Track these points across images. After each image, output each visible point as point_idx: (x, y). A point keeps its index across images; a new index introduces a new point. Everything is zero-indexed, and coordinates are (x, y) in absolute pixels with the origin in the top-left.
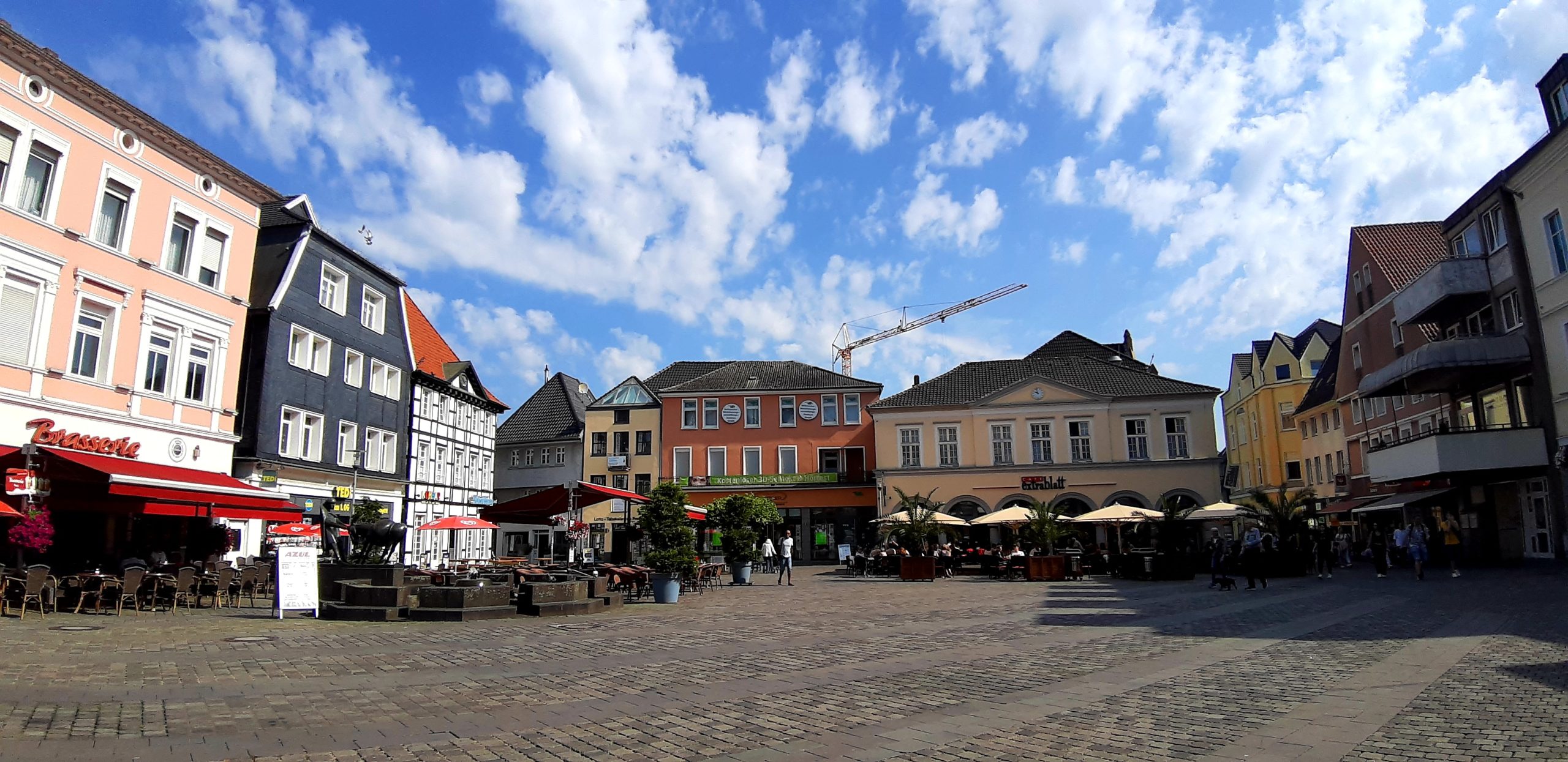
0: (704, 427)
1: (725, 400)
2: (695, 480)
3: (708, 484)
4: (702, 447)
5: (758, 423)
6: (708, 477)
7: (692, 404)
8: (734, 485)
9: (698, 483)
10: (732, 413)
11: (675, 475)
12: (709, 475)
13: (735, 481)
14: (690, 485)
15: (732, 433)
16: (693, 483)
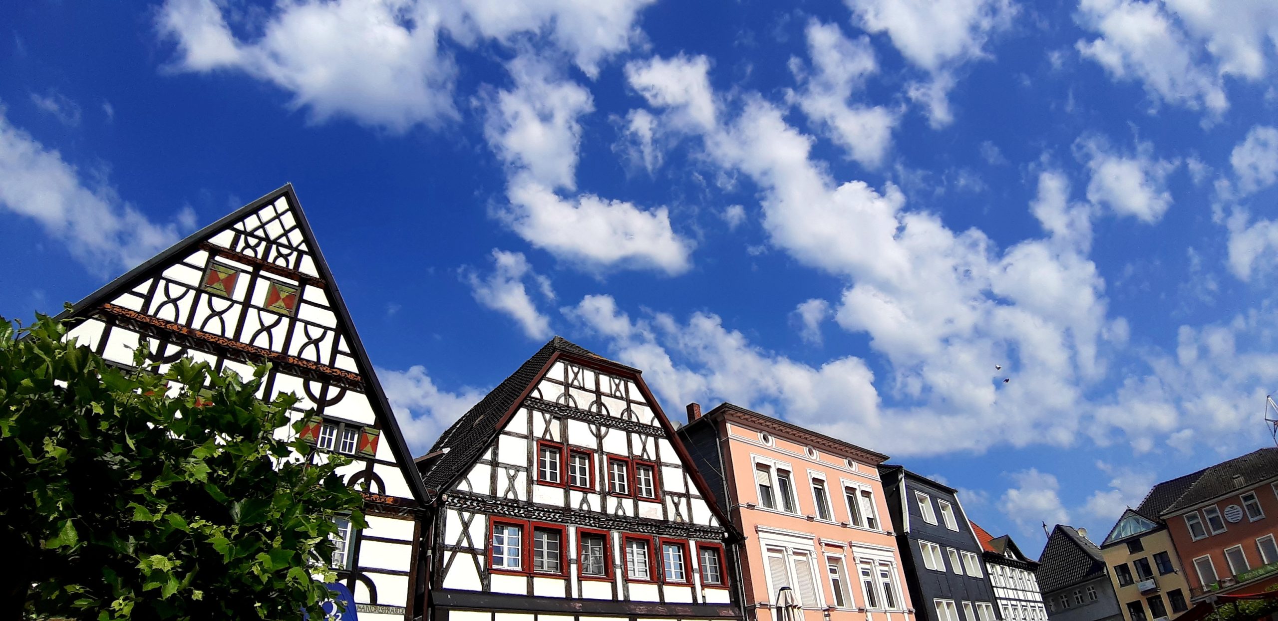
0: (1213, 533)
1: (1222, 504)
2: (1224, 582)
3: (1237, 582)
4: (1217, 551)
5: (1260, 514)
6: (1234, 576)
7: (1195, 517)
8: (1262, 575)
9: (1228, 584)
10: (1234, 513)
11: (1203, 583)
12: (1234, 574)
13: (1261, 571)
14: (1221, 587)
15: (1240, 530)
16: (1224, 585)
